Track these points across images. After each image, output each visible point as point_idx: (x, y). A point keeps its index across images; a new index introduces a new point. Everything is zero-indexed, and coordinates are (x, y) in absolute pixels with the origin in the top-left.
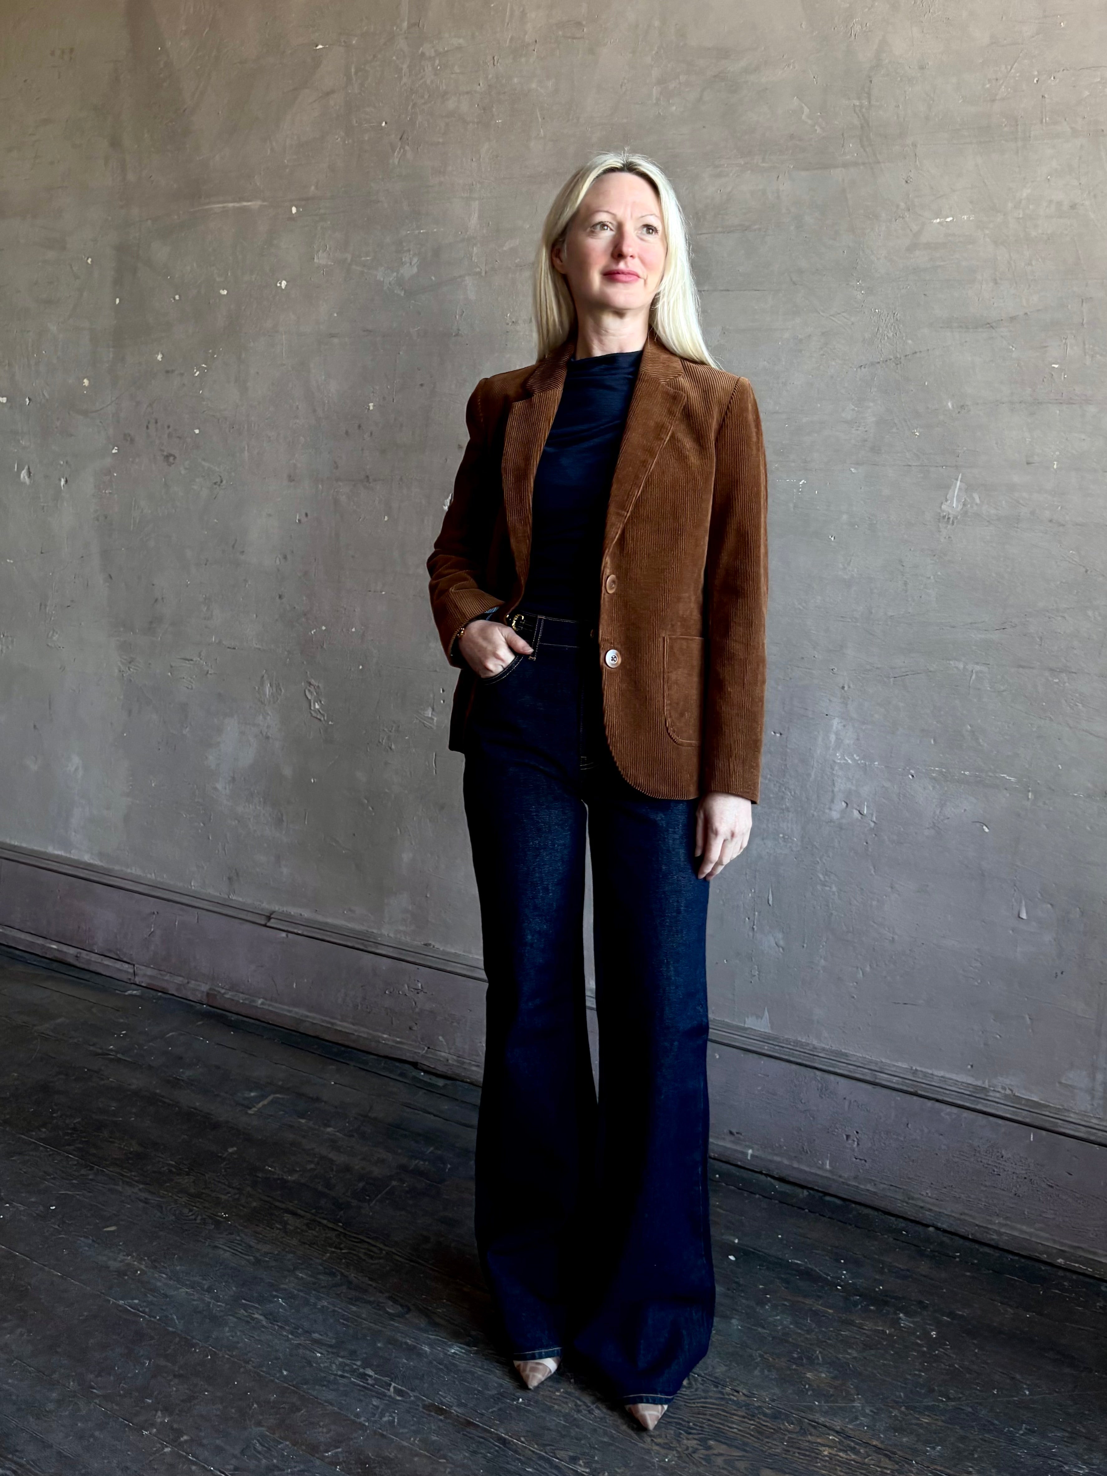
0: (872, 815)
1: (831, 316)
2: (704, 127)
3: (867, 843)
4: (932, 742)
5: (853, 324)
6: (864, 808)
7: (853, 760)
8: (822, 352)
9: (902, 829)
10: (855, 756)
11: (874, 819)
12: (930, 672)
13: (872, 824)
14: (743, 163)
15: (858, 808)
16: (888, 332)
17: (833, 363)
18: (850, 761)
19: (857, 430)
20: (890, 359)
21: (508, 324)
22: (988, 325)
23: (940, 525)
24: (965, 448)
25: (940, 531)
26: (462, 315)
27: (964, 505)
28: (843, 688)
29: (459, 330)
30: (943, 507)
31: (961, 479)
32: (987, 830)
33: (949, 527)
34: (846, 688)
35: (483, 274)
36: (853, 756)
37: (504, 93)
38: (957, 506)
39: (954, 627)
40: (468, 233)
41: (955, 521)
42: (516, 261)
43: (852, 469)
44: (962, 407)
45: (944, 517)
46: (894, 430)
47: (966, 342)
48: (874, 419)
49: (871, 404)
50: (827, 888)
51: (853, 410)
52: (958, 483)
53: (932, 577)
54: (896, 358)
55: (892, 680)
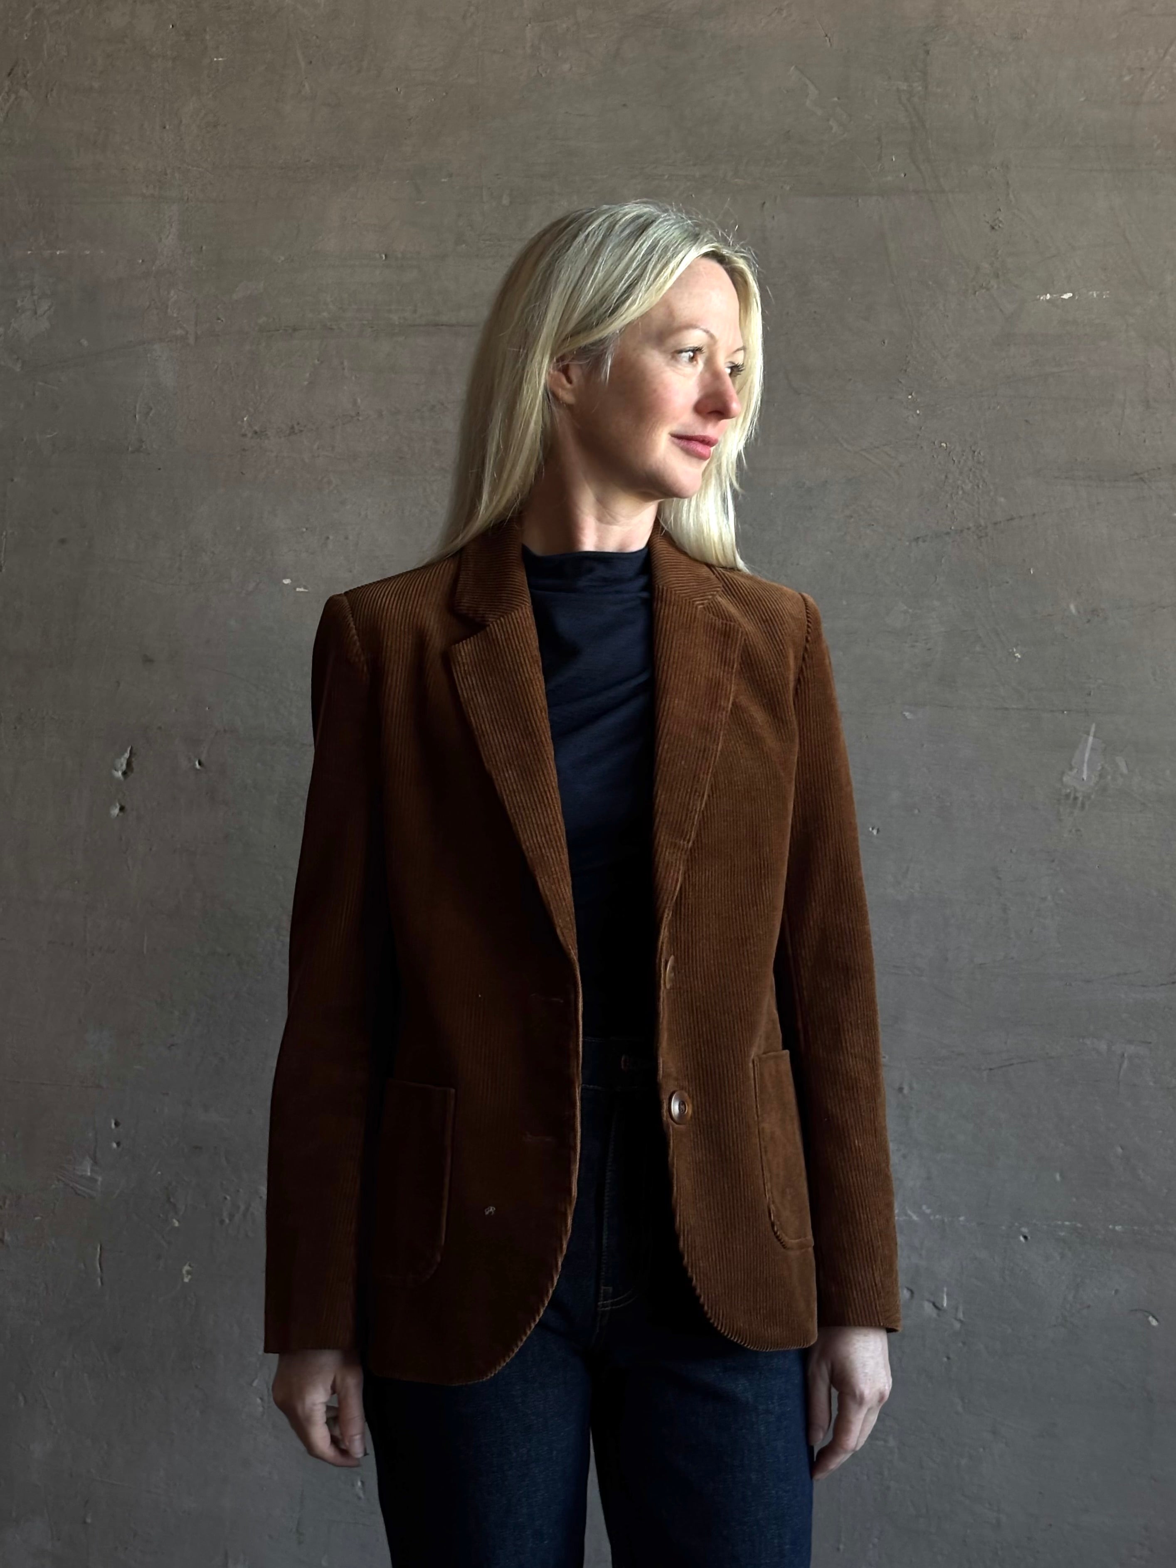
0: (957, 1309)
1: (863, 450)
2: (624, 105)
3: (948, 1358)
4: (1058, 1177)
5: (901, 465)
6: (943, 1298)
7: (921, 1214)
8: (847, 512)
9: (1010, 1331)
10: (924, 1207)
11: (961, 1315)
12: (1052, 1058)
13: (957, 1325)
14: (697, 175)
15: (932, 1299)
16: (964, 482)
17: (868, 531)
18: (915, 1218)
19: (913, 646)
20: (969, 529)
21: (244, 435)
22: (1136, 477)
23: (1061, 810)
24: (1100, 681)
25: (1060, 820)
26: (148, 413)
27: (1101, 776)
28: (901, 1089)
29: (141, 441)
30: (1065, 779)
31: (1095, 732)
32: (1154, 1323)
33: (1076, 812)
34: (906, 1091)
35: (191, 340)
36: (920, 1207)
37: (229, 8)
38: (1089, 777)
39: (1088, 981)
40: (158, 262)
41: (1087, 803)
42: (260, 321)
43: (907, 714)
44: (1094, 611)
45: (1067, 796)
46: (978, 649)
47: (1098, 503)
48: (943, 629)
49: (936, 603)
50: (881, 1443)
51: (905, 612)
52: (1091, 739)
53: (1049, 897)
54: (978, 526)
55: (985, 1074)
